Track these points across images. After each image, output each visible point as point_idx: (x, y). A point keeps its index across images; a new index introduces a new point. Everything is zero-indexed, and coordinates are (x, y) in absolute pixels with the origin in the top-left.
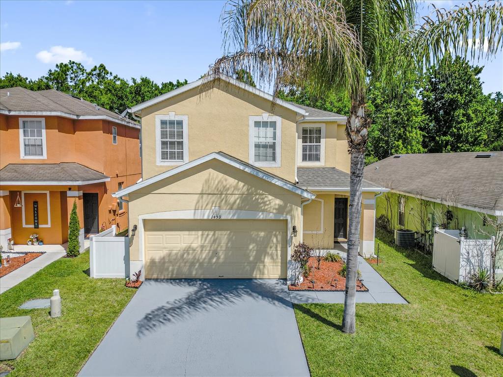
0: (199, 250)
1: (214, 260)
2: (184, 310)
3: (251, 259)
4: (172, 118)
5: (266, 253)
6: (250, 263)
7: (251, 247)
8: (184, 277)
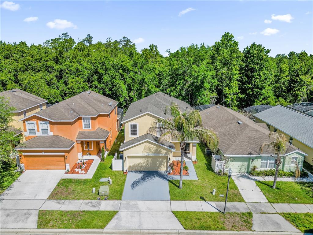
0: (143, 163)
1: (147, 166)
2: (141, 182)
3: (158, 166)
4: (134, 124)
5: (162, 164)
6: (157, 167)
7: (158, 163)
8: (139, 170)
